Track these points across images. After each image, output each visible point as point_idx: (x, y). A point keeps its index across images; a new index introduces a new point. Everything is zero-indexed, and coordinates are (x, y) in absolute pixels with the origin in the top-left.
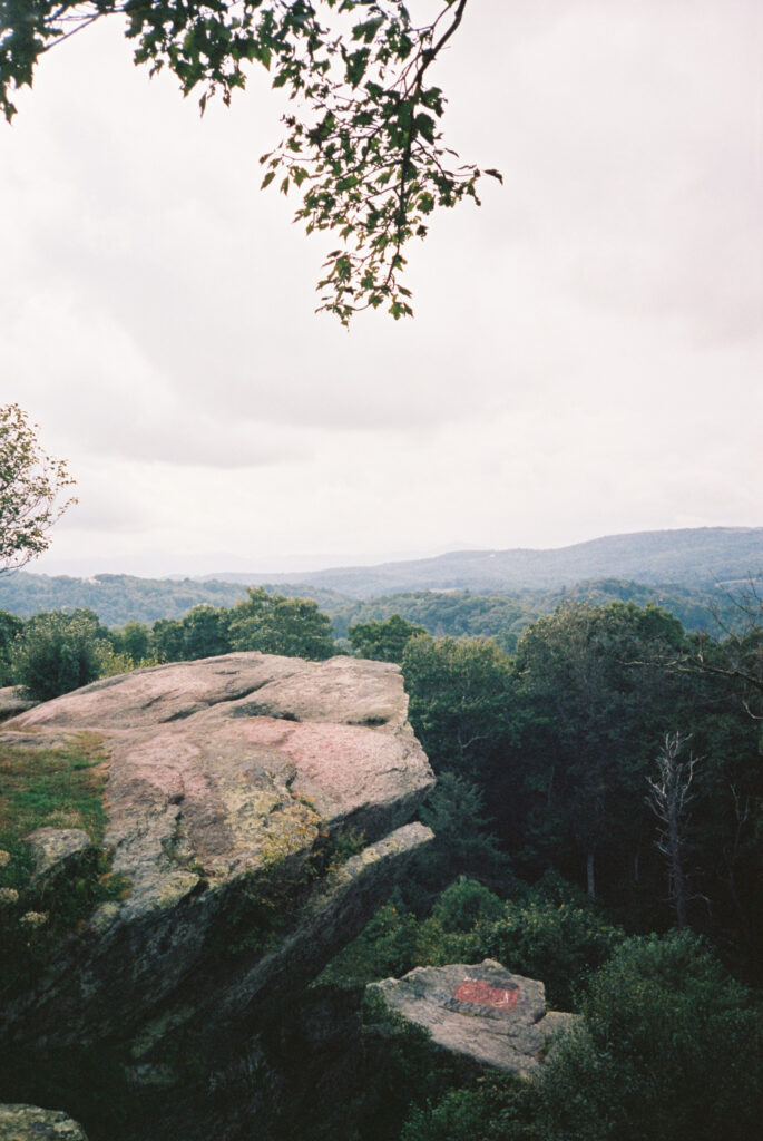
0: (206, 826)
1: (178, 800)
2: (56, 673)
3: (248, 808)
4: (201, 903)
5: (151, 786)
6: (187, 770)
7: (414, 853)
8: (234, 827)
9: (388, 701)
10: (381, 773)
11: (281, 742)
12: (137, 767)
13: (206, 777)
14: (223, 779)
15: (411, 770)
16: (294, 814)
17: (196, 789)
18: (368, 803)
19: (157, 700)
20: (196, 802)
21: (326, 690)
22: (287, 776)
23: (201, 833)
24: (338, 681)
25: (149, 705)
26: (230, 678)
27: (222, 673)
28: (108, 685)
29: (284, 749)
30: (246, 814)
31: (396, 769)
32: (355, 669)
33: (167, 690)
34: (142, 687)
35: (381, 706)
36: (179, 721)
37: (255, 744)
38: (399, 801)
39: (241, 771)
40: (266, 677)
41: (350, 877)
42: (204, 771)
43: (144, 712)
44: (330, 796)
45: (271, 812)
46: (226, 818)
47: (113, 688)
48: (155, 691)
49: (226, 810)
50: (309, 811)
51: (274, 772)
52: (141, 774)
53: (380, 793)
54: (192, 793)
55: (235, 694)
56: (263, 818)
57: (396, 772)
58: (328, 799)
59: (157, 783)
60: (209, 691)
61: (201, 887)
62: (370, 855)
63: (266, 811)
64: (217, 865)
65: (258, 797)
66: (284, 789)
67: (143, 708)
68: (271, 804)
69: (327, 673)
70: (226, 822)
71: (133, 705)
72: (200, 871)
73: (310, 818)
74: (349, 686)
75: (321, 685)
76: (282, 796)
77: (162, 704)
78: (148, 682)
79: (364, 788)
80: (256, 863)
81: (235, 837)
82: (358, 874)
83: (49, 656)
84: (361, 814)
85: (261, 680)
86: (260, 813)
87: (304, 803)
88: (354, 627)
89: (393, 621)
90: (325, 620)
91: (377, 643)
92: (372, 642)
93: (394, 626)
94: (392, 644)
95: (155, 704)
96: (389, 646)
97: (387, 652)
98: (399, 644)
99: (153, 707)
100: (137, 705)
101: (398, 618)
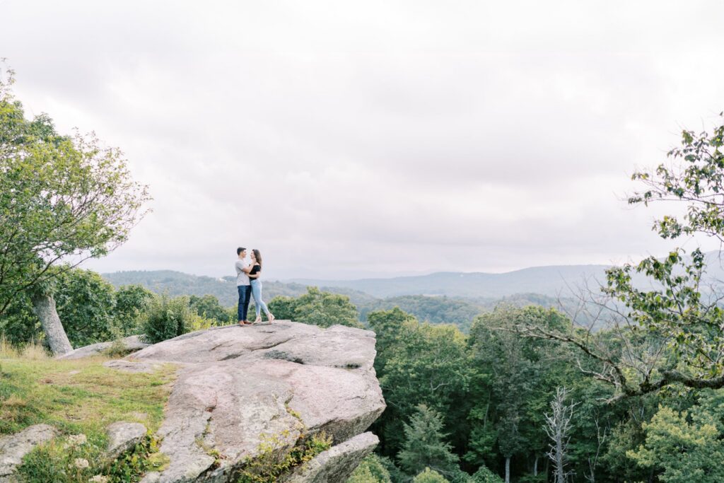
0: (227, 426)
1: (211, 409)
2: (163, 327)
3: (256, 417)
4: (214, 477)
5: (196, 399)
6: (221, 390)
7: (364, 452)
8: (245, 429)
9: (363, 354)
10: (349, 399)
11: (287, 376)
12: (190, 386)
13: (232, 395)
14: (243, 397)
15: (369, 398)
16: (286, 422)
17: (224, 402)
18: (337, 418)
19: (219, 346)
20: (223, 411)
21: (325, 345)
22: (286, 398)
23: (223, 430)
24: (332, 340)
25: (214, 349)
26: (268, 335)
27: (264, 332)
28: (193, 336)
29: (289, 380)
30: (254, 420)
31: (358, 397)
32: (345, 333)
33: (226, 341)
34: (212, 338)
35: (357, 357)
36: (231, 360)
37: (271, 376)
38: (359, 417)
39: (256, 392)
40: (291, 336)
41: (320, 465)
42: (232, 391)
43: (210, 353)
44: (313, 412)
45: (271, 420)
46: (240, 422)
47: (195, 338)
48: (218, 341)
49: (241, 417)
50: (297, 421)
51: (278, 394)
52: (191, 391)
53: (348, 413)
54: (221, 405)
55: (269, 345)
56: (265, 424)
57: (359, 399)
58: (311, 414)
59: (200, 396)
60: (252, 343)
61: (213, 467)
62: (335, 452)
63: (267, 419)
64: (229, 452)
65: (263, 410)
66: (282, 406)
67: (210, 351)
68: (271, 415)
69: (327, 334)
70: (241, 424)
71: (204, 349)
72: (216, 456)
73: (296, 425)
74: (339, 344)
75: (323, 342)
76: (280, 410)
77: (221, 349)
78: (216, 335)
79: (336, 408)
80: (254, 452)
81: (245, 435)
82: (325, 463)
83: (160, 316)
84: (331, 425)
85: (287, 338)
86: (263, 420)
87: (294, 415)
88: (371, 313)
89: (395, 311)
90: (353, 308)
91: (385, 324)
92: (382, 323)
93: (395, 314)
94: (394, 324)
95: (217, 348)
96: (392, 326)
97: (390, 329)
98: (398, 325)
99: (216, 350)
100: (206, 349)
101: (398, 309)
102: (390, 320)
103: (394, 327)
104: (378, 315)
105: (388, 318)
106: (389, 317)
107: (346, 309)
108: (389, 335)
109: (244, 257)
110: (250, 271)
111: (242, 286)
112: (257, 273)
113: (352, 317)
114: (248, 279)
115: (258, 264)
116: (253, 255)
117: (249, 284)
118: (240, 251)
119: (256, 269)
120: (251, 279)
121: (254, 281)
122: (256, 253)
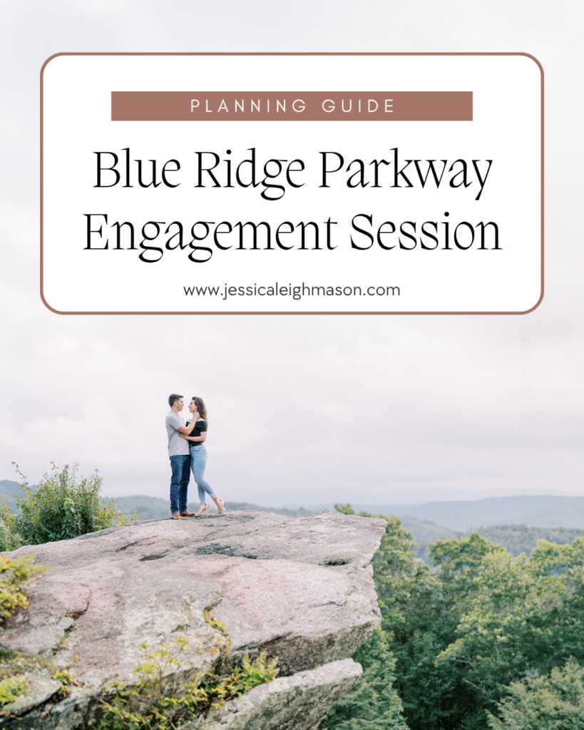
0: (97, 640)
1: (77, 615)
2: (60, 525)
3: (148, 626)
4: (58, 714)
5: (55, 600)
6: (101, 589)
7: (335, 689)
8: (126, 644)
10: (315, 606)
11: (220, 574)
12: (51, 584)
13: (117, 595)
14: (133, 598)
15: (351, 605)
16: (198, 636)
17: (101, 606)
18: (290, 633)
19: (132, 544)
20: (94, 618)
21: (297, 536)
22: (208, 602)
23: (89, 646)
25: (124, 548)
29: (221, 580)
30: (144, 632)
31: (334, 603)
33: (145, 537)
34: (126, 535)
35: (345, 550)
37: (194, 574)
38: (331, 635)
39: (155, 591)
41: (252, 705)
42: (118, 590)
43: (117, 554)
44: (250, 623)
45: (173, 631)
46: (120, 633)
47: (103, 537)
48: (132, 538)
49: (123, 626)
50: (218, 635)
51: (195, 595)
52: (51, 590)
53: (311, 627)
54: (94, 609)
56: (162, 637)
57: (333, 606)
58: (247, 625)
59: (62, 597)
60: (187, 539)
61: (57, 698)
62: (281, 685)
63: (167, 630)
64: (91, 676)
65: (162, 616)
66: (198, 613)
67: (117, 551)
68: (174, 624)
70: (120, 638)
71: (110, 548)
72: (66, 681)
73: (215, 641)
76: (191, 618)
77: (136, 548)
78: (134, 531)
79: (292, 619)
80: (133, 678)
81: (125, 653)
82: (260, 703)
84: (281, 644)
86: (160, 631)
87: (215, 626)
88: (435, 544)
89: (472, 539)
90: (408, 537)
91: (457, 560)
92: (453, 558)
93: (473, 544)
94: (471, 560)
95: (130, 548)
96: (468, 563)
97: (467, 569)
98: (478, 562)
99: (127, 551)
100: (112, 548)
101: (478, 537)
102: (464, 554)
103: (472, 565)
104: (447, 547)
105: (462, 551)
106: (464, 548)
107: (395, 537)
108: (464, 577)
109: (180, 409)
110: (189, 432)
111: (177, 457)
112: (202, 433)
113: (405, 550)
114: (186, 444)
115: (202, 420)
116: (194, 407)
117: (188, 454)
118: (173, 399)
119: (200, 428)
120: (192, 444)
121: (197, 448)
122: (199, 406)
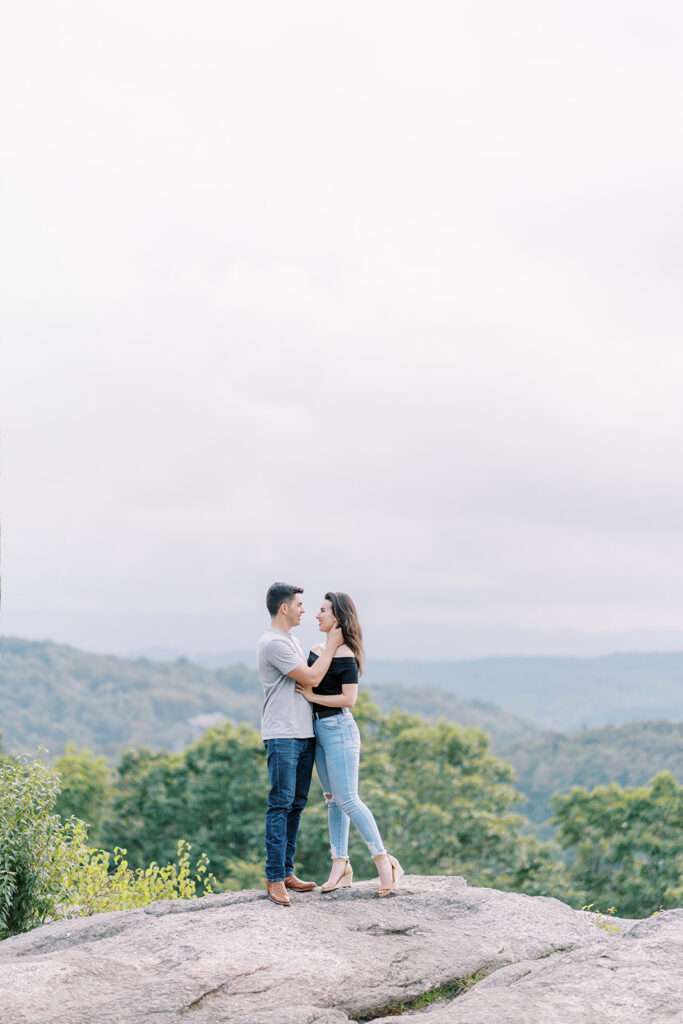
25: (196, 1004)
26: (397, 945)
27: (373, 928)
28: (85, 936)
33: (240, 968)
34: (174, 952)
48: (209, 968)
55: (412, 992)
60: (347, 979)
67: (181, 1012)
71: (156, 1002)
77: (227, 1003)
78: (191, 940)
88: (567, 798)
89: (658, 791)
90: (503, 777)
91: (618, 838)
92: (608, 835)
93: (661, 802)
94: (656, 841)
95: (211, 1002)
96: (646, 847)
97: (641, 859)
98: (670, 844)
99: (205, 1011)
100: (168, 1004)
101: (671, 785)
102: (638, 825)
103: (656, 852)
104: (595, 805)
105: (632, 817)
106: (638, 811)
107: (477, 780)
108: (638, 881)
109: (293, 622)
110: (317, 682)
111: (284, 742)
112: (345, 686)
113: (500, 810)
114: (307, 712)
115: (346, 652)
116: (330, 618)
117: (313, 736)
118: (278, 597)
119: (341, 674)
120: (319, 711)
121: (331, 721)
122: (341, 610)
